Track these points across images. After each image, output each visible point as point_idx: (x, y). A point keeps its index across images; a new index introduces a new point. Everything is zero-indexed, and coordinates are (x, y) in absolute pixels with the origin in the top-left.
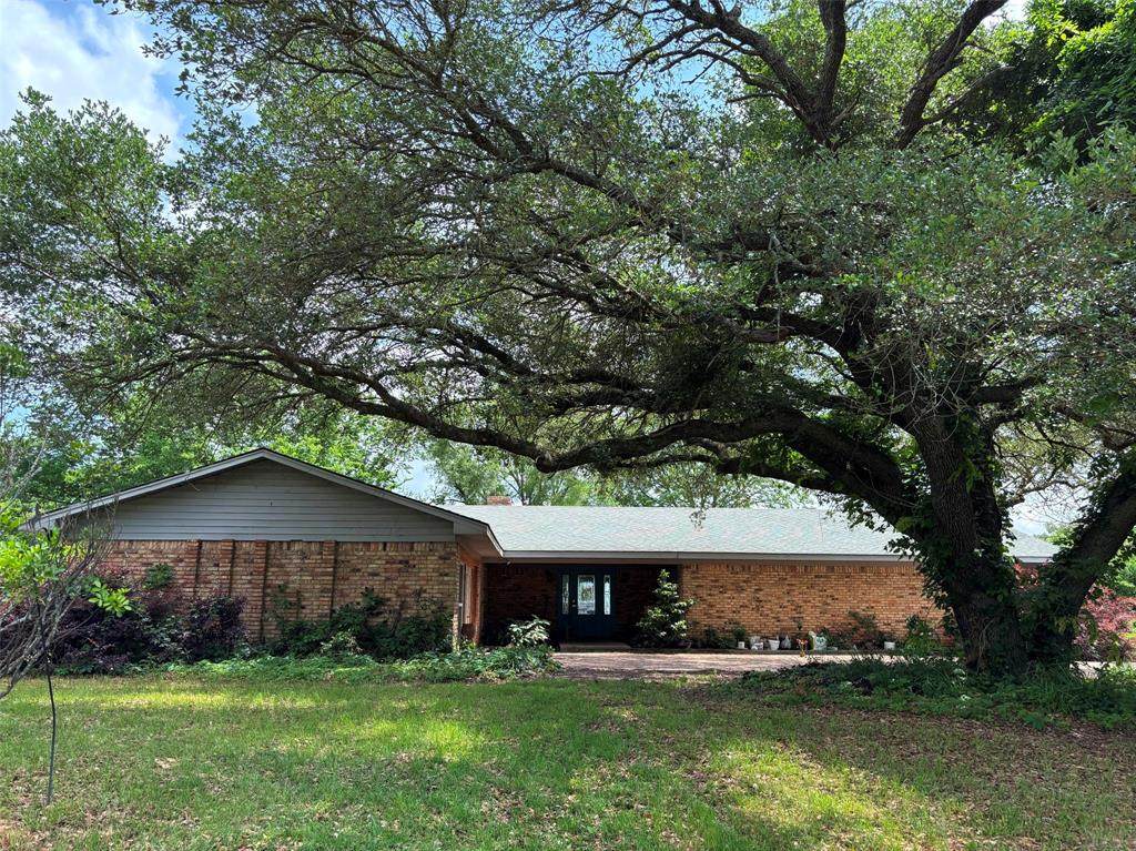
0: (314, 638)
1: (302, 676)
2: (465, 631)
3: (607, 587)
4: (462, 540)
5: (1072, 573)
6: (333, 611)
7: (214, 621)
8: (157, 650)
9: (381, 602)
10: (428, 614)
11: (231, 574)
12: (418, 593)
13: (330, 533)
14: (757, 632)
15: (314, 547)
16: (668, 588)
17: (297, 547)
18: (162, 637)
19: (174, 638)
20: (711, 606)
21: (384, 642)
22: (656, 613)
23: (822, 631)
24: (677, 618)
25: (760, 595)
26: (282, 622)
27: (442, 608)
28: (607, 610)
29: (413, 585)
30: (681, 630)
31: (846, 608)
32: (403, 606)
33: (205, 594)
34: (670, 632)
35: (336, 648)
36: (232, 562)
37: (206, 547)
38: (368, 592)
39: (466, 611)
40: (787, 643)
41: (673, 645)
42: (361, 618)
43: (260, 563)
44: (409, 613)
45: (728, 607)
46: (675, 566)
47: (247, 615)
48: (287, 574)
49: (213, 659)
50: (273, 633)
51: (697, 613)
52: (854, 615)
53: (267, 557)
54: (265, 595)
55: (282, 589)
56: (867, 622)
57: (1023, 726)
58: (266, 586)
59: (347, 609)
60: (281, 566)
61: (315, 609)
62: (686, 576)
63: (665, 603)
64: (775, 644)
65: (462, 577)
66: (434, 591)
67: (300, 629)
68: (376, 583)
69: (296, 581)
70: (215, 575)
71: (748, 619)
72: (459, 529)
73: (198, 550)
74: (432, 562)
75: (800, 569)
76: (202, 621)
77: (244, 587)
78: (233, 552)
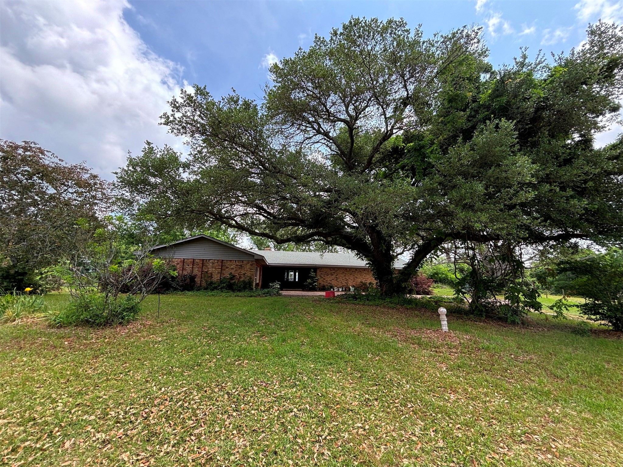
0: (216, 286)
1: (213, 295)
2: (257, 285)
3: (297, 274)
4: (257, 260)
5: (406, 272)
6: (221, 279)
7: (188, 281)
8: (173, 288)
9: (234, 276)
10: (247, 280)
11: (192, 268)
12: (244, 274)
13: (220, 258)
14: (336, 286)
15: (216, 261)
16: (313, 274)
17: (211, 261)
18: (174, 284)
19: (178, 285)
20: (324, 279)
21: (235, 287)
22: (309, 281)
23: (353, 286)
24: (315, 282)
25: (337, 276)
26: (206, 281)
27: (251, 278)
28: (297, 280)
29: (243, 272)
30: (316, 285)
31: (359, 280)
32: (240, 277)
33: (185, 273)
34: (313, 286)
35: (222, 288)
36: (193, 265)
37: (186, 260)
38: (231, 274)
39: (257, 279)
40: (344, 289)
41: (314, 289)
42: (228, 280)
43: (201, 265)
44: (242, 280)
45: (329, 280)
46: (316, 268)
47: (197, 280)
48: (208, 268)
49: (188, 291)
50: (204, 284)
51: (320, 281)
52: (362, 282)
53: (203, 263)
54: (202, 274)
55: (207, 272)
56: (365, 284)
57: (389, 308)
58: (202, 271)
59: (224, 278)
60: (206, 266)
61: (216, 278)
62: (318, 271)
63: (312, 278)
64: (341, 290)
65: (256, 270)
66: (248, 274)
67: (211, 283)
68: (233, 271)
69: (211, 270)
70: (188, 269)
71: (334, 283)
72: (256, 257)
73: (183, 261)
74: (248, 266)
75: (348, 270)
76: (185, 280)
77: (196, 271)
78: (193, 262)
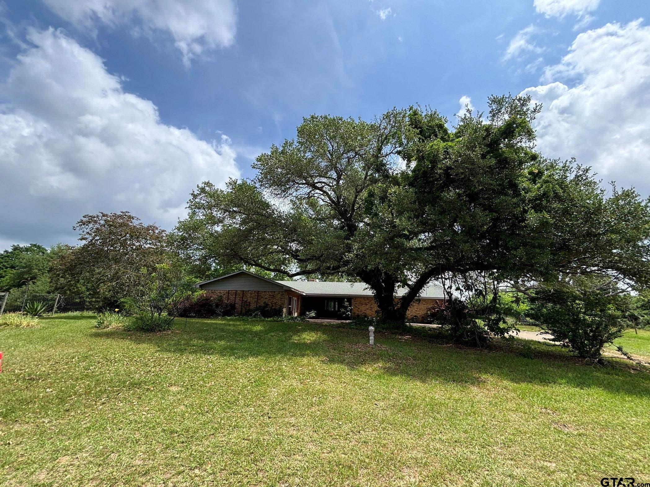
0: (251, 313)
3: (337, 303)
4: (286, 291)
6: (257, 307)
7: (230, 308)
8: (216, 313)
9: (267, 305)
10: (278, 308)
11: (235, 298)
12: (275, 303)
13: (257, 289)
15: (253, 292)
16: (347, 304)
17: (250, 292)
18: (218, 311)
19: (220, 311)
20: (359, 309)
21: (267, 314)
22: (342, 310)
24: (348, 311)
25: (372, 306)
26: (245, 309)
27: (280, 306)
28: (337, 310)
30: (349, 314)
32: (272, 306)
33: (229, 302)
34: (346, 315)
35: (256, 315)
36: (236, 295)
37: (230, 292)
38: (265, 303)
41: (347, 318)
42: (262, 308)
43: (241, 295)
44: (273, 308)
45: (363, 309)
46: (350, 298)
47: (238, 307)
48: (247, 298)
49: (228, 316)
50: (244, 312)
53: (243, 294)
54: (242, 303)
55: (246, 301)
58: (242, 301)
59: (260, 306)
60: (246, 296)
61: (253, 306)
62: (353, 301)
63: (345, 308)
67: (249, 310)
68: (266, 301)
69: (249, 300)
70: (232, 297)
73: (228, 292)
74: (279, 296)
76: (227, 308)
77: (237, 301)
78: (236, 293)
